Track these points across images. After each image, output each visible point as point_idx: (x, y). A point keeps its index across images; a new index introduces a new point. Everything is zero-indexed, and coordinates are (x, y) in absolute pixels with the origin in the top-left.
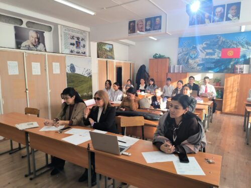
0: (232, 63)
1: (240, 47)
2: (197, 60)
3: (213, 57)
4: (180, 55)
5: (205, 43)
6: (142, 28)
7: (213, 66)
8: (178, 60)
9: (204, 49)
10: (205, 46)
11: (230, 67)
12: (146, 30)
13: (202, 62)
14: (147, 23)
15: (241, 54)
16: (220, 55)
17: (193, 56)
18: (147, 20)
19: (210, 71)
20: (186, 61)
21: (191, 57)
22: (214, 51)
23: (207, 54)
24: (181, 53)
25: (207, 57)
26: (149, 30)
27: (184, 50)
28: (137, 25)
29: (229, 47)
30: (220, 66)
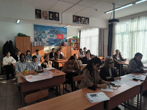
0: (61, 41)
1: (63, 34)
2: (46, 39)
3: (54, 38)
4: (36, 35)
5: (49, 30)
6: (46, 17)
7: (54, 42)
8: (35, 38)
9: (49, 33)
10: (49, 32)
11: (61, 43)
12: (50, 19)
13: (48, 40)
14: (50, 15)
15: (64, 37)
16: (56, 37)
17: (44, 37)
18: (50, 12)
19: (53, 45)
20: (40, 39)
21: (43, 37)
22: (53, 34)
23: (51, 36)
24: (36, 34)
25: (51, 38)
26: (52, 19)
27: (38, 32)
28: (43, 13)
29: (59, 34)
30: (57, 43)
